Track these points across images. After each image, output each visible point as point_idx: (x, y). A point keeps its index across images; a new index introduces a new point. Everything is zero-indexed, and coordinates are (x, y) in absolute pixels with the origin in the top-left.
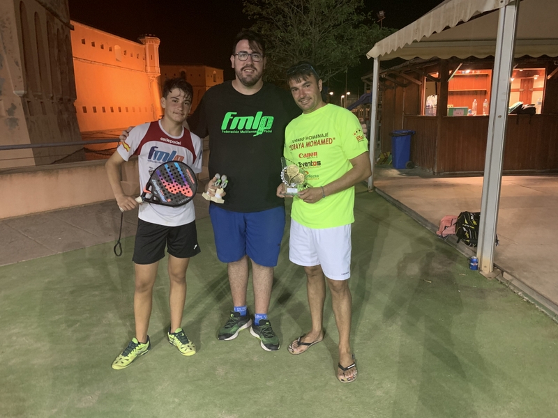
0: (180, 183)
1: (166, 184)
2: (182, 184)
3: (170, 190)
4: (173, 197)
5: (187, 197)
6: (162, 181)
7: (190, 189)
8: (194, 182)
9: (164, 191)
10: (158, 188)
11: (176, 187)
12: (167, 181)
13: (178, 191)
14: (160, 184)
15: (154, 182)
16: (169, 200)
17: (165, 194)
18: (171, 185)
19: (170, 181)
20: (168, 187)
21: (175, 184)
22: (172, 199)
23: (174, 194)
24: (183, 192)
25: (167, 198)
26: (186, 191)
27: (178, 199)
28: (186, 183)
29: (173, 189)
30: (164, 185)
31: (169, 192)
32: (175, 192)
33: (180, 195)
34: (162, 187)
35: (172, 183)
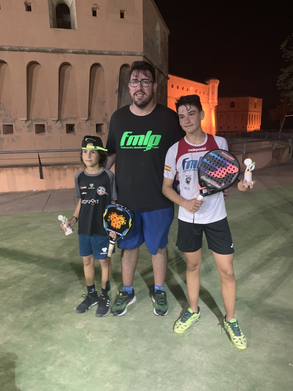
0: (223, 167)
1: (213, 173)
2: (225, 166)
3: (219, 177)
4: (224, 180)
5: (235, 173)
6: (209, 174)
7: (234, 167)
8: (233, 159)
9: (214, 180)
10: (209, 181)
11: (222, 171)
12: (212, 171)
13: (225, 173)
14: (209, 176)
15: (203, 178)
16: (223, 184)
17: (217, 182)
18: (217, 172)
19: (215, 170)
20: (216, 175)
21: (219, 170)
22: (225, 182)
23: (224, 178)
24: (230, 172)
25: (220, 184)
26: (232, 169)
27: (229, 179)
28: (228, 163)
29: (220, 174)
30: (212, 175)
31: (219, 179)
32: (223, 176)
33: (229, 176)
34: (212, 178)
35: (217, 170)
